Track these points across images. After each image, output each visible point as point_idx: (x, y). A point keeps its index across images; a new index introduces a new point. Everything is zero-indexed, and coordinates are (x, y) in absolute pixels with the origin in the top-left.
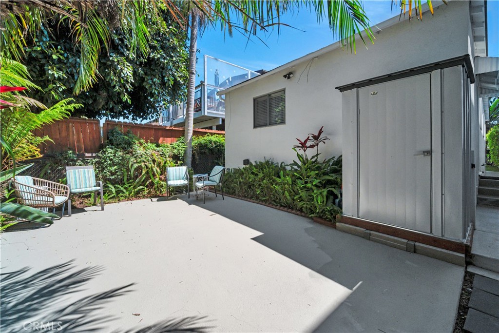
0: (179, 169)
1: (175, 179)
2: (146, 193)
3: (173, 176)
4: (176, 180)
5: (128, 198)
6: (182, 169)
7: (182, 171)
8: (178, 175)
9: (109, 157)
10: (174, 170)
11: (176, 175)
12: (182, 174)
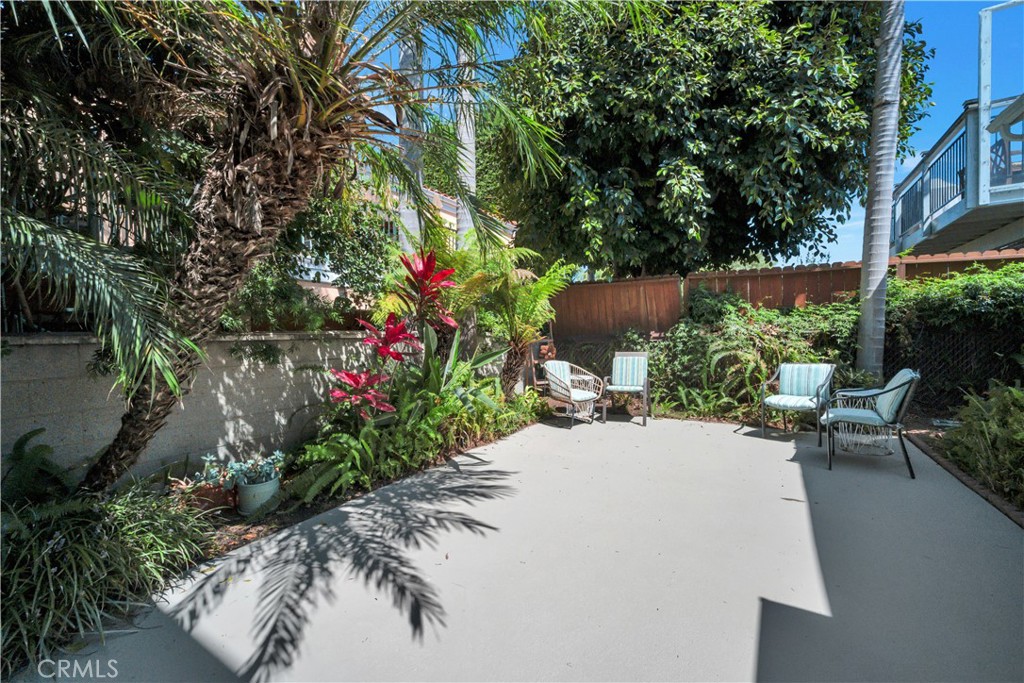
0: (810, 370)
1: (795, 392)
2: (739, 414)
3: (792, 385)
4: (799, 395)
5: (702, 416)
6: (817, 370)
7: (816, 375)
8: (803, 385)
9: (681, 338)
10: (796, 373)
11: (799, 383)
12: (815, 382)
